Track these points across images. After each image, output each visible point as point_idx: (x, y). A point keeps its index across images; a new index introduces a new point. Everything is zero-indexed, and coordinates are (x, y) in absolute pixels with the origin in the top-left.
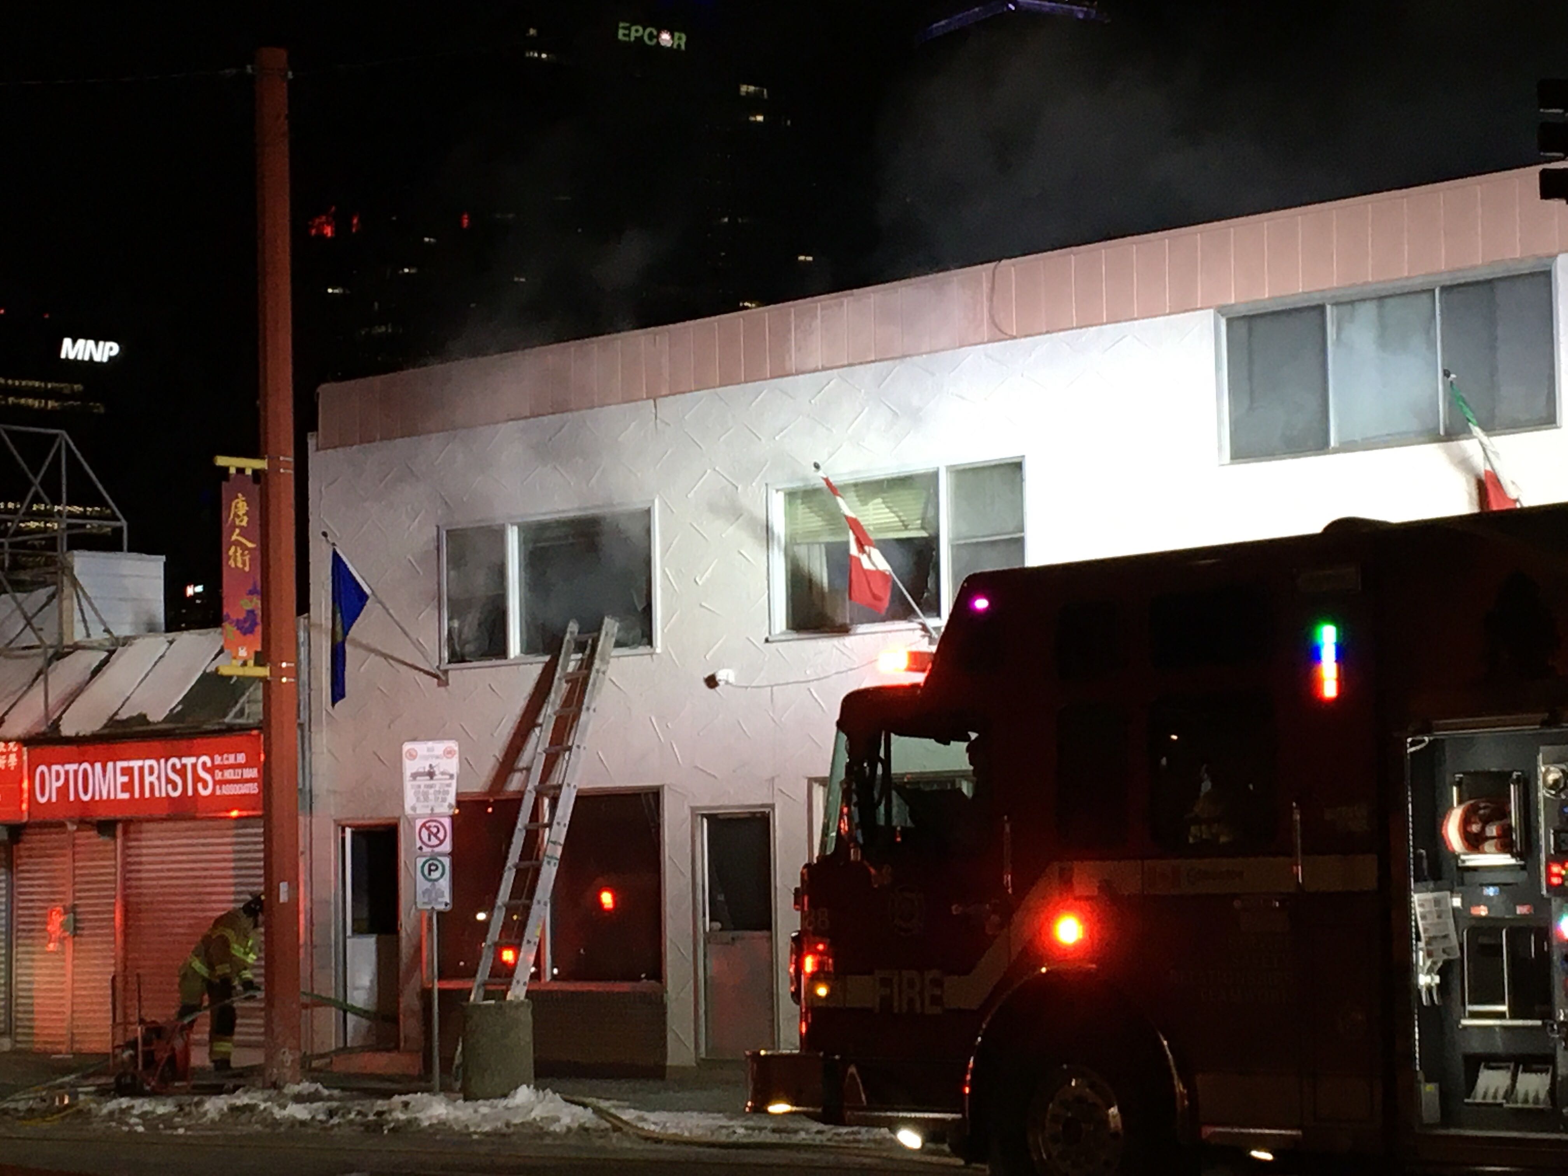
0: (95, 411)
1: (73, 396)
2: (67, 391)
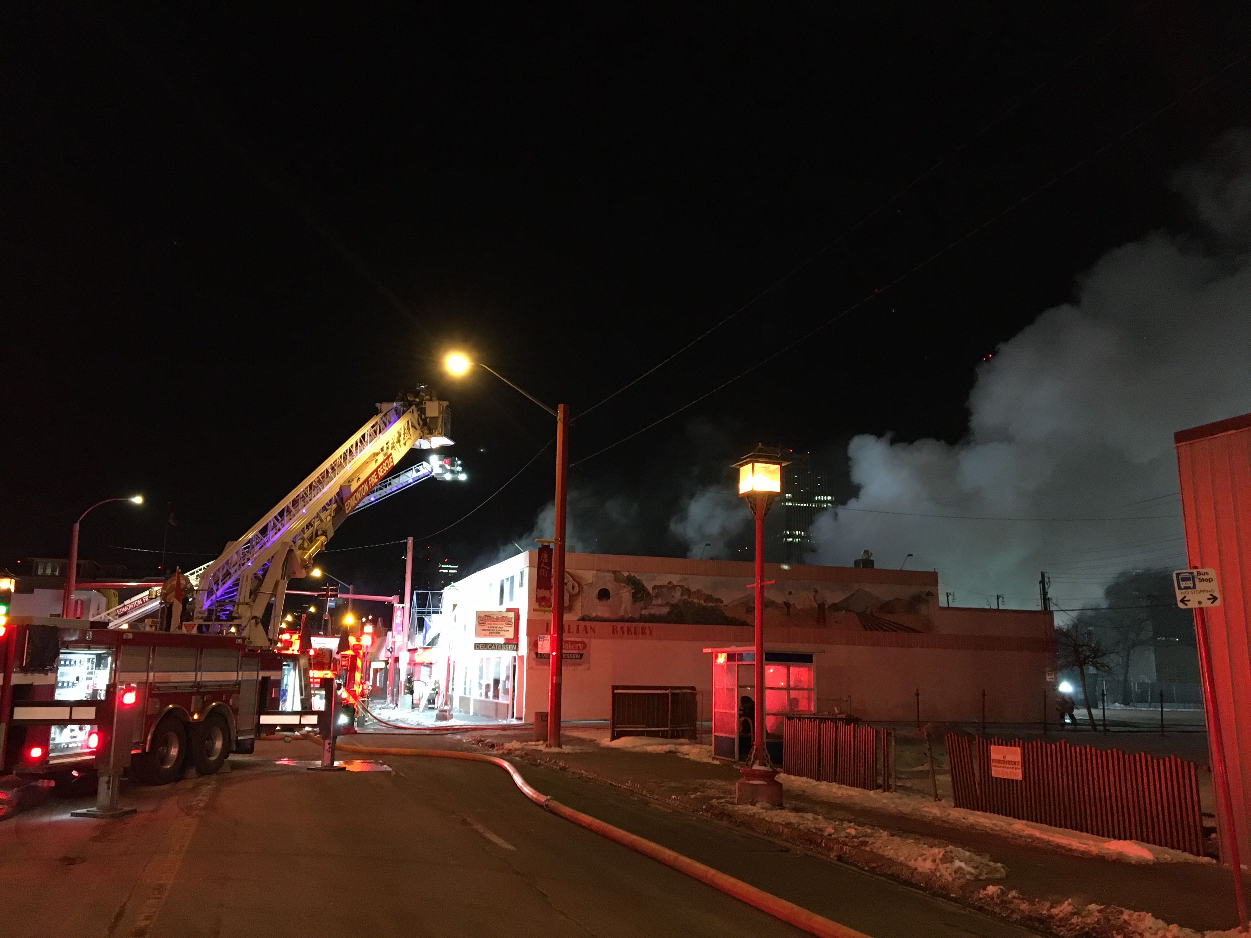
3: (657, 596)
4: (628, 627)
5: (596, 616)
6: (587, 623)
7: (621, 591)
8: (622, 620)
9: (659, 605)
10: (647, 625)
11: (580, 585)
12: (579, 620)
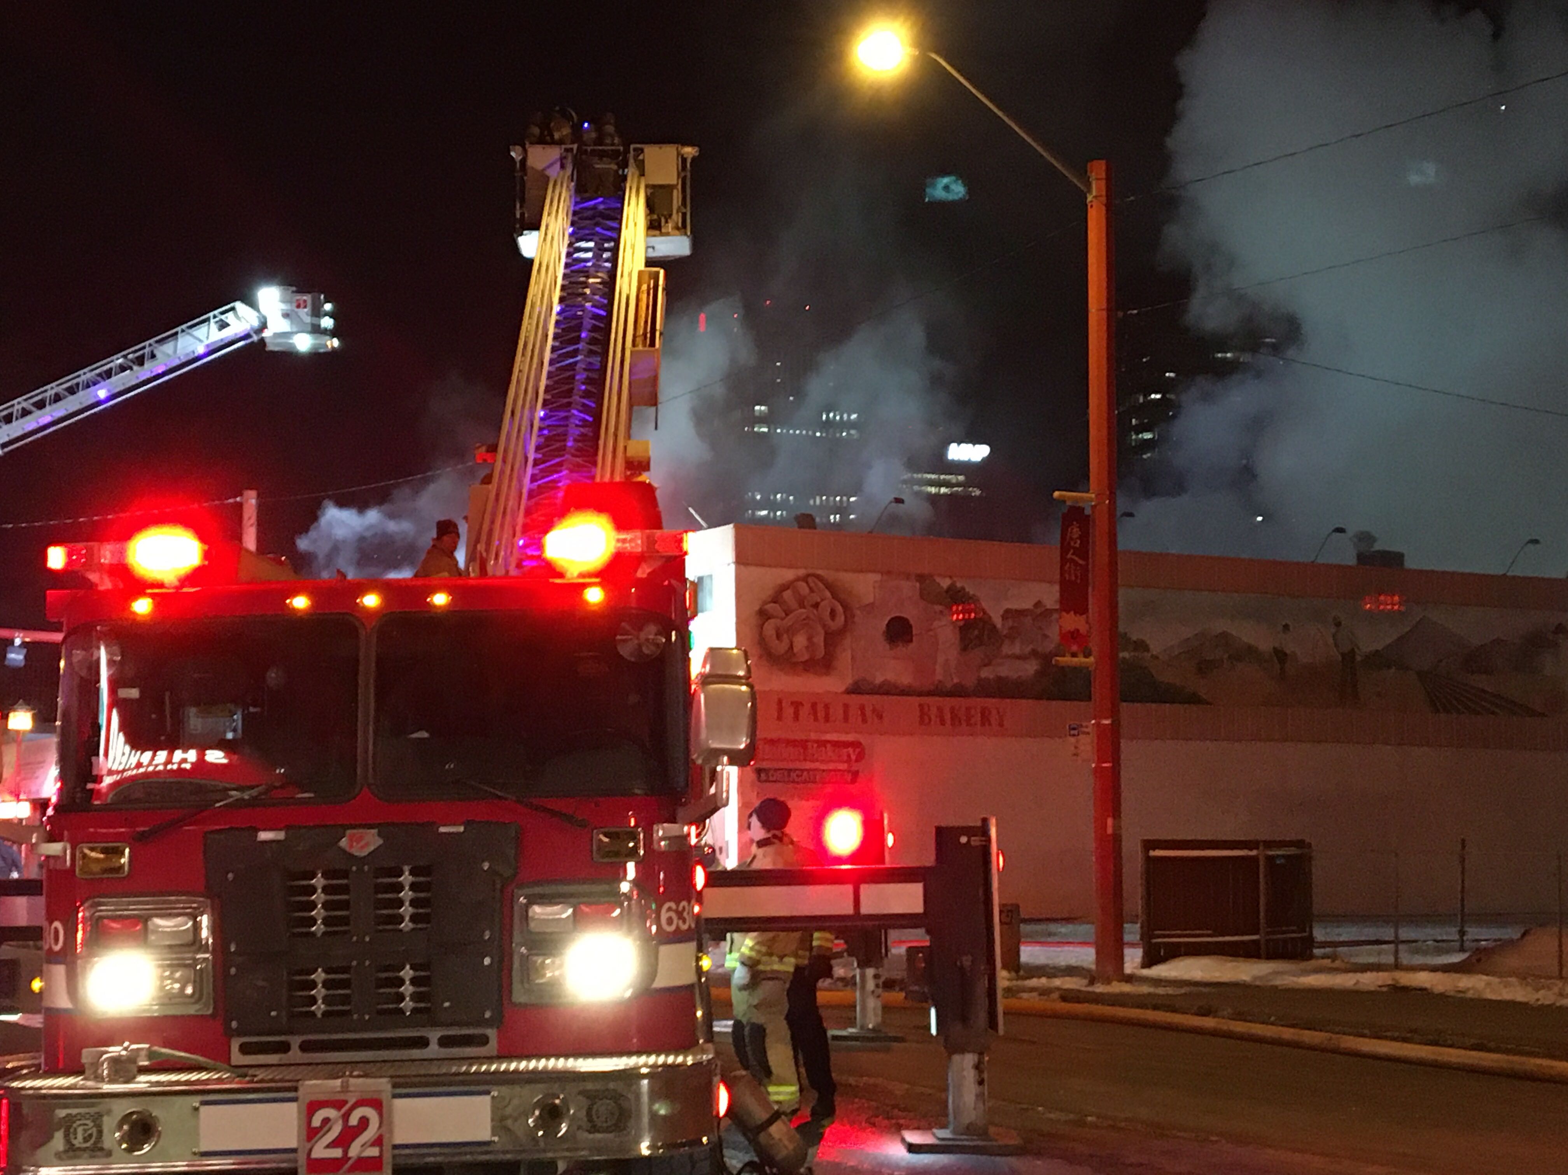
0: (973, 494)
1: (958, 485)
2: (954, 481)
3: (1013, 635)
4: (952, 709)
5: (885, 683)
6: (865, 699)
7: (936, 624)
8: (937, 692)
9: (1018, 657)
10: (990, 702)
11: (846, 607)
12: (848, 692)
